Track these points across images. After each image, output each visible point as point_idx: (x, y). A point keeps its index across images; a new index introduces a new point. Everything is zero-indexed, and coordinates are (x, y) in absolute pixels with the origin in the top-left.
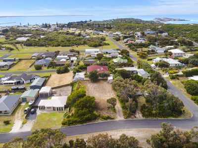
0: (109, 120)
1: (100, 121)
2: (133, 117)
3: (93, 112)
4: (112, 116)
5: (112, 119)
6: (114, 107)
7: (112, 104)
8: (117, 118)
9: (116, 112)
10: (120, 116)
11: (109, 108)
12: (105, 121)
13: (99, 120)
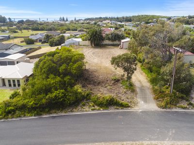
0: (112, 110)
1: (87, 110)
2: (184, 104)
3: (72, 85)
4: (123, 99)
5: (122, 106)
6: (129, 78)
7: (126, 69)
8: (136, 104)
9: (133, 91)
10: (146, 101)
11: (117, 81)
12: (102, 111)
13: (86, 108)
